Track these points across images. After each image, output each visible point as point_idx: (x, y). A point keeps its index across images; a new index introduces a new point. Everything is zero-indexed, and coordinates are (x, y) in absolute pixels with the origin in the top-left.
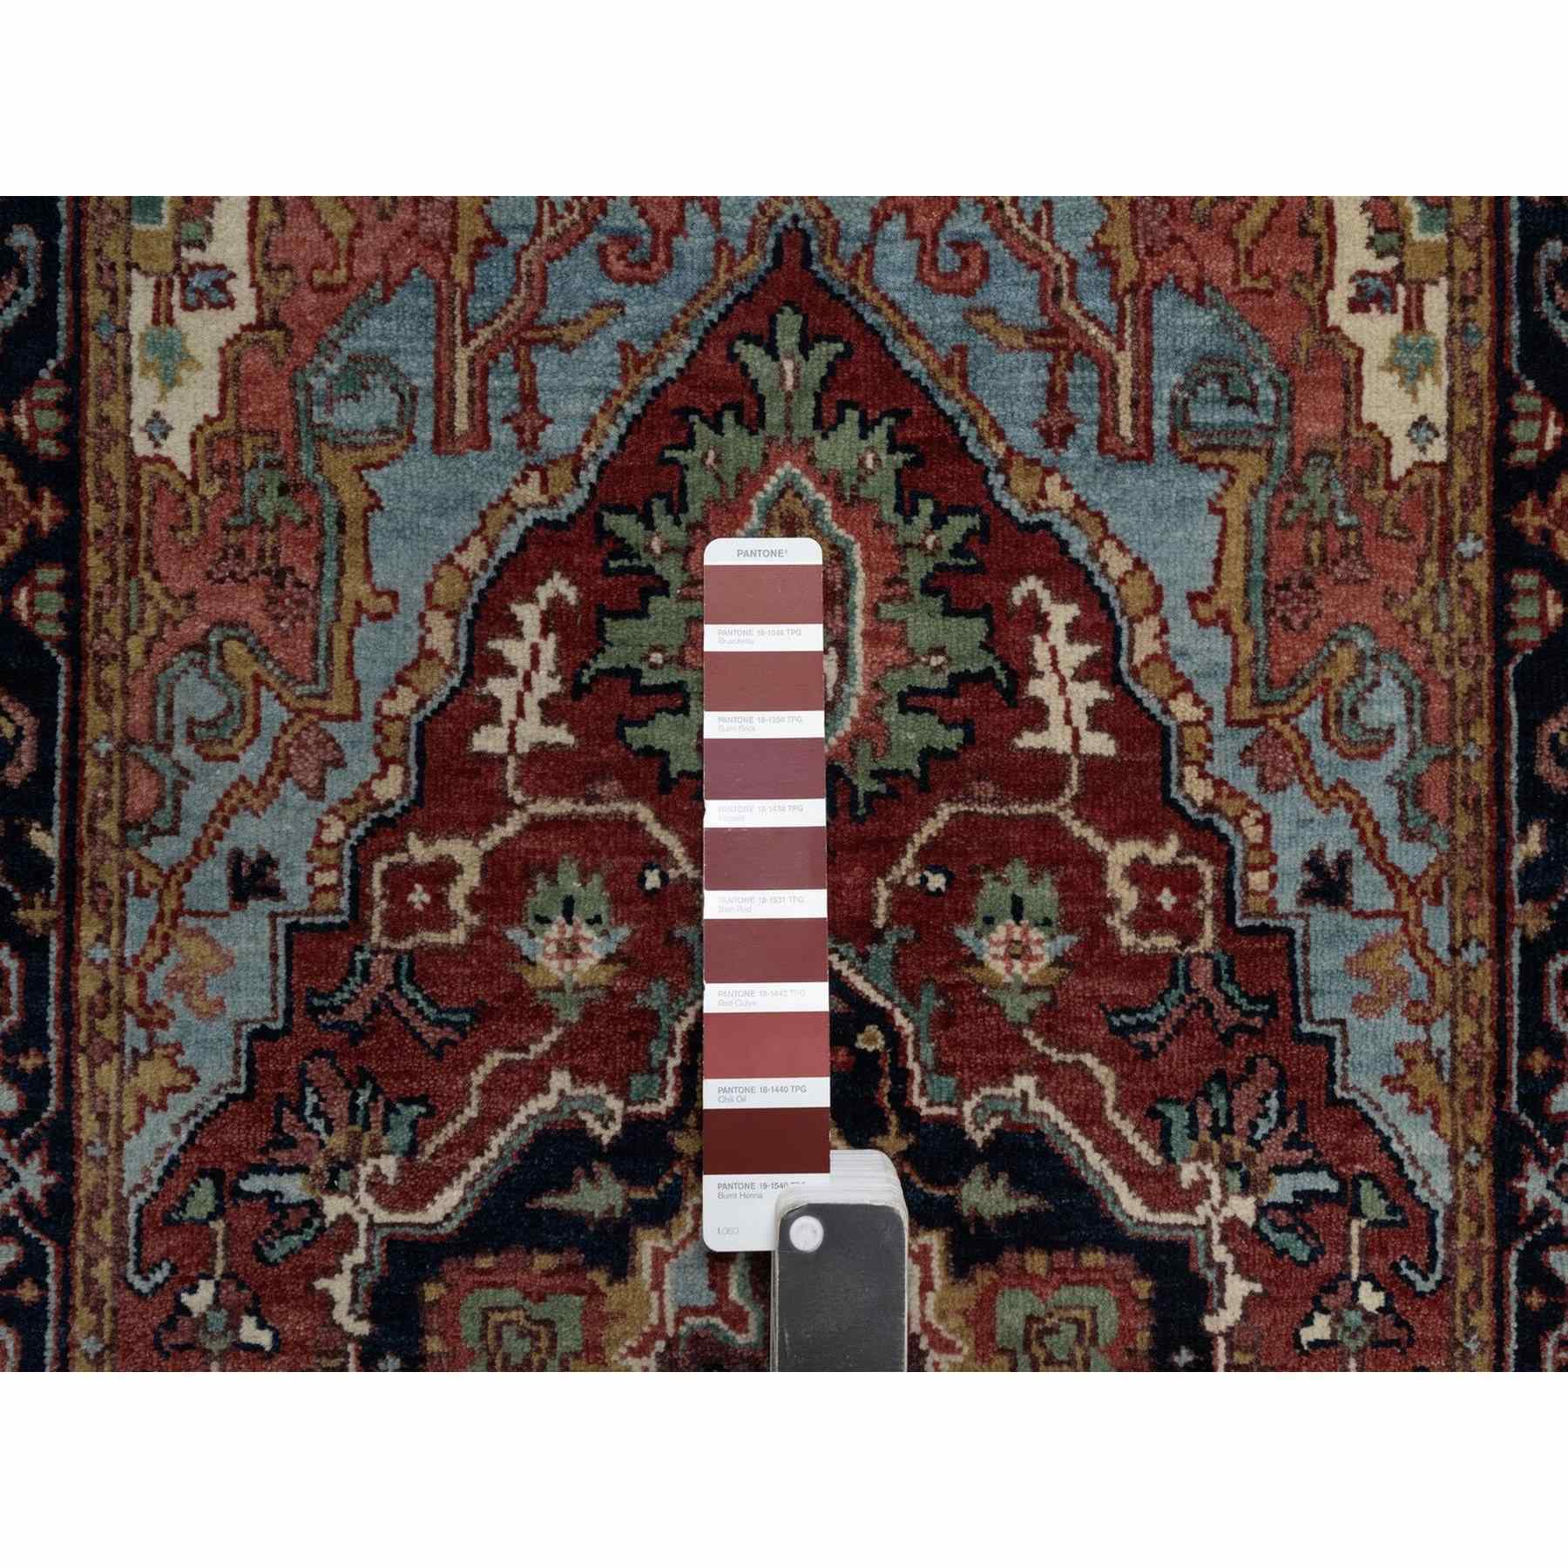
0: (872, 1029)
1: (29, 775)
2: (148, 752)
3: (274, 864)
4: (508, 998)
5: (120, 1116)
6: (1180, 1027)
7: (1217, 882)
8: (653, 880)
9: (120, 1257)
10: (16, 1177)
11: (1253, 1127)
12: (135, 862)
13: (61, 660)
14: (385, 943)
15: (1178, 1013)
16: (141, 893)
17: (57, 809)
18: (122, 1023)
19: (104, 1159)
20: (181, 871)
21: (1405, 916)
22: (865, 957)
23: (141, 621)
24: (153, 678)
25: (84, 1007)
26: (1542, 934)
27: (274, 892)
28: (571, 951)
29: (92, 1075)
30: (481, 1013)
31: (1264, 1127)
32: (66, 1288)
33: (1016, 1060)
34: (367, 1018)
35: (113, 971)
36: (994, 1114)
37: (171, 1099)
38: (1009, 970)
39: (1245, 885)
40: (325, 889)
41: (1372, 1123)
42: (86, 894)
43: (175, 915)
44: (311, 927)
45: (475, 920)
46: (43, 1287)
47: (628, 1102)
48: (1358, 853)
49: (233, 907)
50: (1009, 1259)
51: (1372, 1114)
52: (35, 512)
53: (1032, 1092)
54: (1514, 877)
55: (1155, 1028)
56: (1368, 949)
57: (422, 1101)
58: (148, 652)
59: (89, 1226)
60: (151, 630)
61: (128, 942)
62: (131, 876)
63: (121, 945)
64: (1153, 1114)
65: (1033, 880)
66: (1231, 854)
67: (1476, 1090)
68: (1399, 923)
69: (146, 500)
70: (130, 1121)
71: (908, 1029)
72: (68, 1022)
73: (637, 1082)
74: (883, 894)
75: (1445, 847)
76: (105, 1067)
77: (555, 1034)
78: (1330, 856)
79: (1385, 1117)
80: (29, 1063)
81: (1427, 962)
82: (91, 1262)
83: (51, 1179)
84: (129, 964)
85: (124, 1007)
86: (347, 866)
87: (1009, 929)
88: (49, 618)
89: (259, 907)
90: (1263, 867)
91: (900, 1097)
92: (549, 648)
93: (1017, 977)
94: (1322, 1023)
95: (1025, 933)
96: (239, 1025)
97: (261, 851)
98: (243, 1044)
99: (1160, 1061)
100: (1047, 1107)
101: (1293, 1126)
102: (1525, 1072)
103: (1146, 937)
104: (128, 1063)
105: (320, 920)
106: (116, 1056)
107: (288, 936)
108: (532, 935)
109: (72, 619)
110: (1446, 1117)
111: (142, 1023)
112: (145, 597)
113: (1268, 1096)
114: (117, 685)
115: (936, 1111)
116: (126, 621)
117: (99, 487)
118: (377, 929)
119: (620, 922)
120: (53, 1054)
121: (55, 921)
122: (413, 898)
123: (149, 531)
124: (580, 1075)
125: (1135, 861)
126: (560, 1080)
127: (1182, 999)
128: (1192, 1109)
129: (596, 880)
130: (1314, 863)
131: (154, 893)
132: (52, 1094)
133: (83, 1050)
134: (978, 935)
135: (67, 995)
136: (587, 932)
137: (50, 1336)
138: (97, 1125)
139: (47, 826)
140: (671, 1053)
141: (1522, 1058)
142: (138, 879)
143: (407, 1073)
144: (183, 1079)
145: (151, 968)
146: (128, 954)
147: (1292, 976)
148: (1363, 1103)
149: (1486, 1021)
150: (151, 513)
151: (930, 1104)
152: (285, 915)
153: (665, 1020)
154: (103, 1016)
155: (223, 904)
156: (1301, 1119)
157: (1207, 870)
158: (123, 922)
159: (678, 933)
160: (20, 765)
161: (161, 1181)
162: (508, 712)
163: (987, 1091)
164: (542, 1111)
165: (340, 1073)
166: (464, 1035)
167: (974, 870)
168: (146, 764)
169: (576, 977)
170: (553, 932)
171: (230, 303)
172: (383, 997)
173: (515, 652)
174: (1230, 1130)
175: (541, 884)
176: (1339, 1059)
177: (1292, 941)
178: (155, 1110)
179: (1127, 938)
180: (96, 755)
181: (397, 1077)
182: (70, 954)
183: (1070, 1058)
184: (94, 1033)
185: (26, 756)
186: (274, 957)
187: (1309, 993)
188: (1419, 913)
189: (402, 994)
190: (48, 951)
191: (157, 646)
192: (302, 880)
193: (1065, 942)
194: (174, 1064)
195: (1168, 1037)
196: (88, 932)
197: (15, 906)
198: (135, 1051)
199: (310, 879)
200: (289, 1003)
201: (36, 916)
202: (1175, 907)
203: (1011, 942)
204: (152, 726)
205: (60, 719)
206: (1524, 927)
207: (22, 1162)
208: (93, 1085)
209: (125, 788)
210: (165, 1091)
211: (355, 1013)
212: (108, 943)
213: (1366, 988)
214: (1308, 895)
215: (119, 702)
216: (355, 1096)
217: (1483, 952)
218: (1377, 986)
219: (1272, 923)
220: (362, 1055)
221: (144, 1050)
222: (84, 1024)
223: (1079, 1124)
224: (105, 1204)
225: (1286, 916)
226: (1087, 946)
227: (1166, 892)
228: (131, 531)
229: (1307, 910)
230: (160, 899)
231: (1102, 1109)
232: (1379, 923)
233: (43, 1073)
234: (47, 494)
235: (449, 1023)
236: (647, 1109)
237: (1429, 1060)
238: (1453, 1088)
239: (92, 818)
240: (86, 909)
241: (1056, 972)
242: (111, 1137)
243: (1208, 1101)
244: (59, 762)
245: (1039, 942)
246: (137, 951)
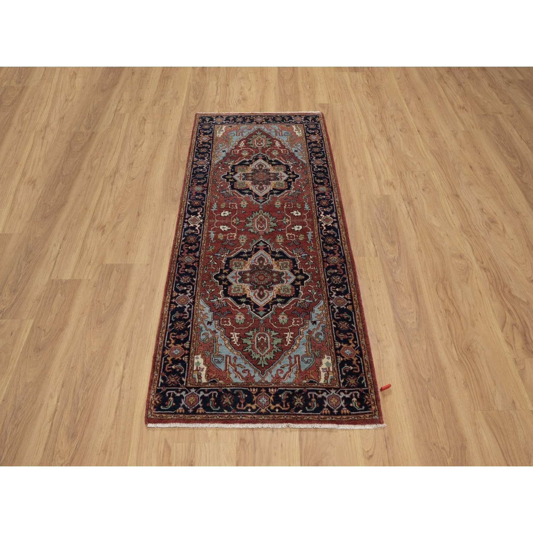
0: (254, 311)
1: (336, 331)
2: (326, 333)
4: (289, 314)
8: (275, 323)
10: (333, 302)
13: (335, 340)
16: (325, 322)
19: (325, 303)
20: (321, 324)
22: (255, 317)
24: (326, 339)
27: (312, 322)
28: (283, 318)
31: (217, 305)
37: (320, 307)
38: (241, 316)
42: (330, 322)
43: (321, 320)
45: (292, 319)
49: (316, 321)
50: (241, 296)
53: (239, 307)
57: (296, 307)
60: (327, 342)
64: (227, 305)
65: (238, 323)
66: (219, 325)
70: (323, 305)
71: (250, 311)
74: (253, 322)
77: (284, 311)
84: (325, 317)
86: (305, 324)
88: (337, 343)
91: (251, 306)
92: (287, 340)
95: (239, 319)
96: (314, 312)
97: (314, 325)
101: (214, 305)
103: (227, 319)
105: (307, 320)
107: (310, 318)
108: (287, 319)
109: (334, 343)
111: (323, 313)
112: (327, 345)
114: (329, 338)
115: (248, 305)
117: (333, 353)
118: (302, 319)
119: (278, 320)
122: (298, 321)
124: (281, 308)
125: (228, 324)
126: (284, 308)
128: (224, 306)
129: (281, 323)
134: (244, 319)
135: (330, 315)
139: (334, 327)
150: (328, 352)
153: (274, 312)
154: (327, 313)
159: (273, 319)
161: (320, 301)
162: (290, 335)
163: (243, 307)
164: (285, 305)
166: (292, 311)
167: (244, 324)
169: (282, 315)
171: (322, 369)
173: (290, 340)
174: (220, 304)
175: (286, 323)
177: (213, 319)
180: (331, 333)
181: (299, 308)
183: (235, 310)
187: (212, 315)
189: (299, 314)
190: (332, 318)
192: (309, 323)
196: (329, 319)
197: (336, 321)
198: (323, 310)
200: (310, 314)
205: (334, 335)
208: (327, 308)
209: (327, 330)
216: (303, 307)
223: (235, 305)
226: (233, 318)
227: (225, 322)
228: (330, 350)
231: (232, 306)
233: (331, 309)
234: (339, 353)
236: (275, 305)
239: (330, 328)
241: (236, 316)
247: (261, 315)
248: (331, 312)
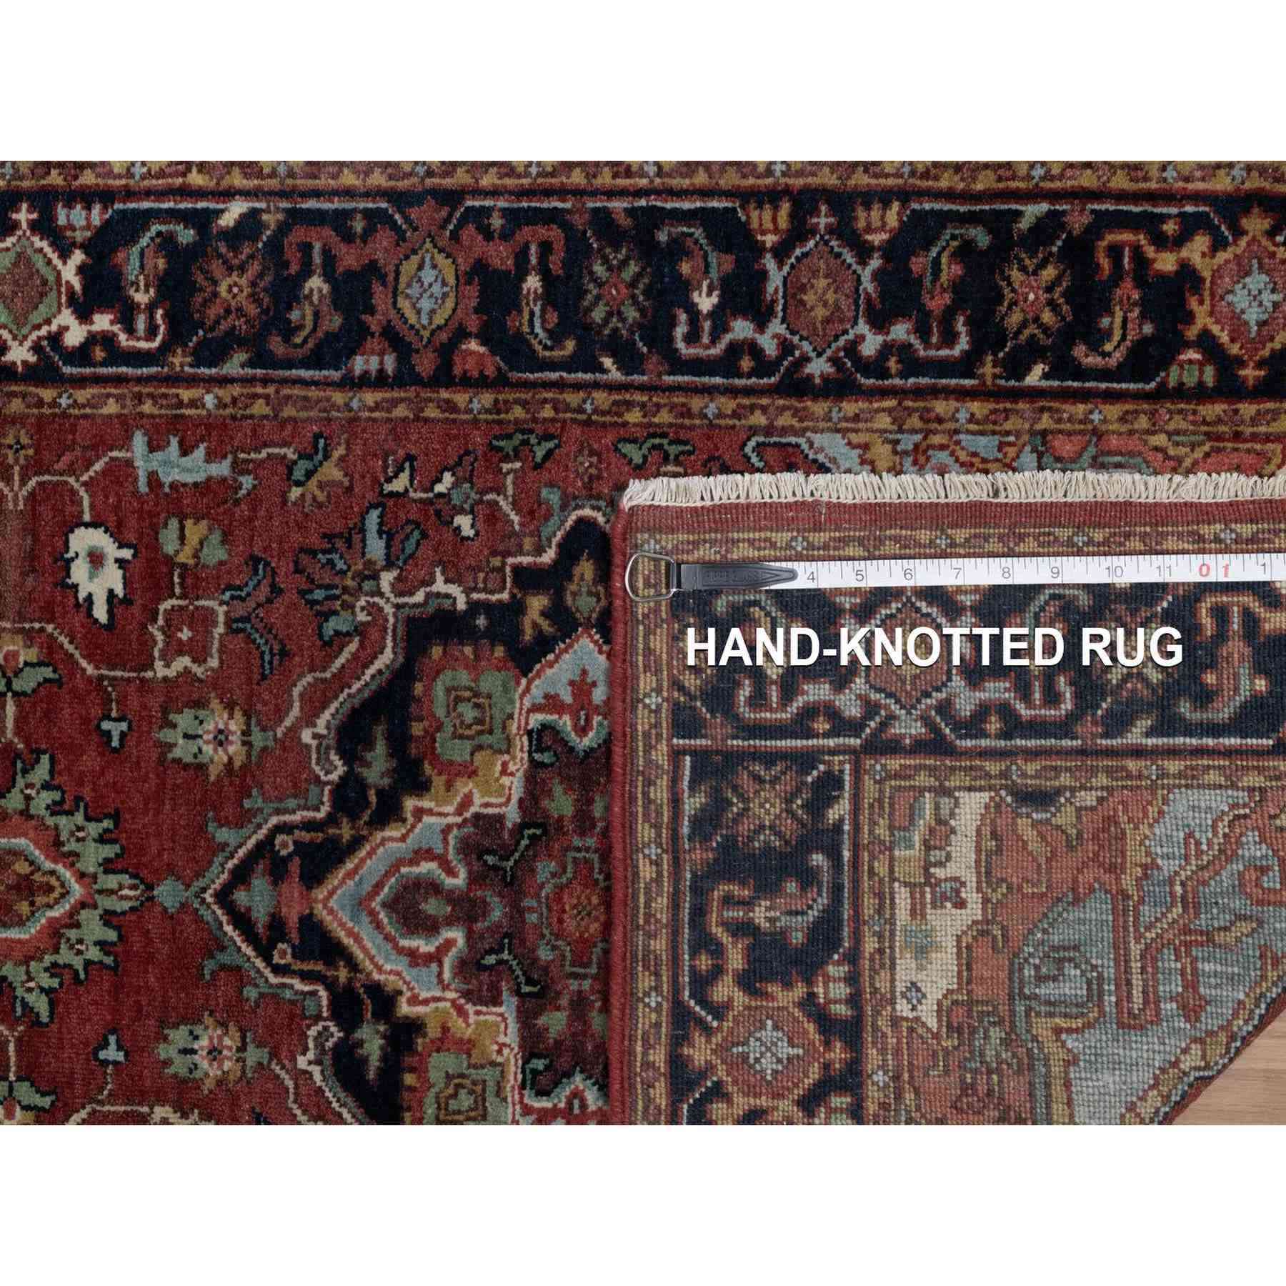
1: (1080, 363)
2: (1092, 450)
5: (856, 431)
9: (769, 430)
10: (819, 355)
12: (1021, 442)
13: (1153, 385)
16: (1001, 446)
17: (1056, 383)
18: (916, 432)
19: (830, 420)
23: (1177, 444)
24: (1140, 454)
25: (928, 405)
29: (884, 410)
32: (748, 391)
35: (951, 425)
42: (1001, 406)
46: (749, 376)
52: (1252, 364)
58: (1156, 449)
59: (788, 408)
60: (1171, 452)
61: (970, 437)
62: (1012, 439)
63: (968, 432)
69: (1258, 447)
70: (855, 438)
72: (918, 393)
76: (888, 420)
80: (892, 364)
82: (764, 409)
83: (817, 381)
84: (955, 438)
85: (927, 433)
88: (1180, 375)
104: (891, 437)
106: (895, 427)
109: (1180, 393)
111: (916, 446)
112: (1193, 446)
114: (1136, 426)
116: (1177, 432)
117: (1268, 411)
120: (897, 381)
121: (984, 384)
123: (1236, 450)
131: (1000, 456)
132: (872, 381)
133: (900, 404)
135: (935, 392)
137: (718, 380)
138: (851, 414)
139: (1046, 376)
142: (1010, 444)
145: (952, 454)
146: (962, 437)
150: (1248, 451)
154: (921, 418)
158: (982, 433)
160: (1087, 356)
161: (815, 461)
168: (1084, 449)
178: (860, 456)
180: (1091, 412)
182: (963, 394)
184: (910, 411)
185: (1090, 360)
190: (965, 378)
191: (1160, 456)
196: (978, 408)
197: (995, 354)
198: (897, 442)
201: (988, 369)
204: (1110, 453)
205: (1115, 385)
207: (829, 359)
208: (878, 411)
209: (1069, 434)
212: (970, 421)
215: (1124, 428)
221: (899, 448)
222: (916, 405)
224: (801, 420)
228: (1237, 436)
230: (997, 460)
233: (885, 374)
234: (1263, 373)
239: (1050, 409)
240: (992, 406)
242: (844, 425)
244: (1087, 385)
246: (963, 444)
248: (911, 380)
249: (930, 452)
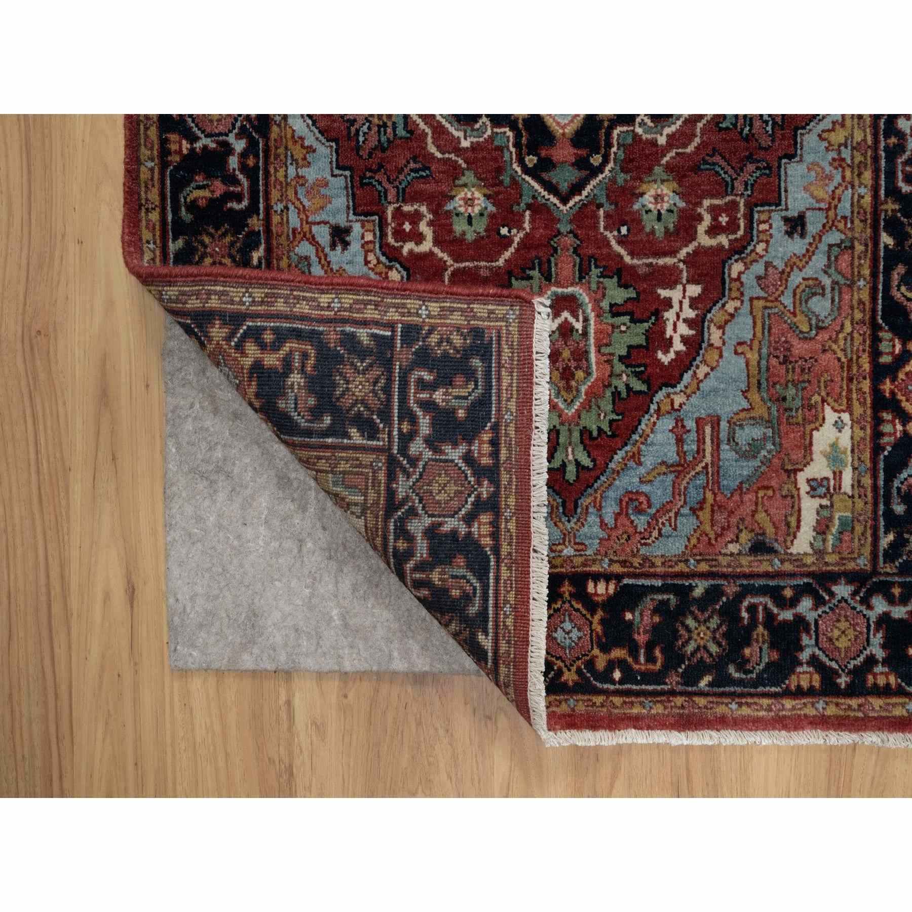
0: (530, 165)
1: (893, 269)
2: (842, 281)
3: (787, 232)
4: (684, 176)
6: (400, 171)
7: (386, 235)
8: (624, 230)
11: (369, 128)
12: (847, 232)
13: (880, 321)
14: (738, 199)
15: (401, 177)
16: (845, 218)
17: (882, 254)
18: (852, 159)
20: (827, 228)
21: (307, 223)
22: (534, 197)
23: (846, 340)
24: (840, 315)
25: (869, 166)
26: (251, 217)
27: (786, 220)
28: (658, 198)
29: (865, 136)
30: (696, 169)
31: (365, 128)
33: (469, 154)
34: (745, 165)
35: (856, 183)
36: (478, 130)
37: (830, 126)
38: (473, 194)
39: (375, 234)
40: (764, 222)
41: (320, 132)
42: (869, 216)
43: (828, 209)
44: (770, 205)
45: (699, 210)
47: (633, 131)
48: (327, 250)
49: (804, 213)
51: (319, 136)
52: (893, 387)
53: (462, 140)
54: (263, 241)
55: (412, 170)
56: (322, 208)
57: (721, 129)
58: (842, 326)
60: (841, 336)
61: (850, 196)
62: (849, 225)
63: (853, 194)
64: (411, 132)
65: (464, 233)
66: (381, 248)
67: (277, 148)
68: (310, 220)
69: (844, 393)
71: (515, 166)
72: (876, 159)
73: (629, 140)
74: (527, 226)
75: (292, 254)
76: (859, 140)
77: (664, 161)
78: (339, 248)
79: (314, 134)
80: (893, 140)
81: (297, 203)
84: (849, 186)
85: (851, 167)
86: (755, 232)
87: (473, 211)
88: (886, 340)
89: (793, 213)
90: (367, 243)
91: (518, 136)
92: (669, 332)
93: (469, 190)
94: (341, 175)
95: (466, 210)
96: (801, 161)
97: (792, 238)
98: (799, 152)
99: (408, 156)
100: (456, 134)
101: (353, 129)
102: (257, 156)
103: (416, 210)
104: (849, 142)
105: (766, 208)
106: (855, 145)
107: (780, 201)
108: (675, 204)
109: (876, 340)
110: (289, 136)
111: (844, 160)
112: (844, 350)
113: (363, 142)
114: (856, 311)
115: (503, 130)
116: (852, 339)
117: (865, 399)
118: (742, 204)
119: (638, 211)
120: (882, 144)
121: (882, 204)
122: (727, 219)
123: (842, 379)
124: (654, 143)
125: (421, 243)
126: (662, 140)
127: (400, 184)
128: (395, 135)
129: (648, 229)
130: (346, 245)
131: (839, 218)
132: (882, 126)
133: (869, 147)
134: (486, 208)
135: (876, 172)
136: (651, 206)
139: (886, 247)
140: (615, 154)
141: (258, 162)
142: (846, 224)
143: (728, 141)
144: (825, 135)
145: (840, 185)
146: (850, 190)
147: (354, 195)
148: (324, 140)
149: (273, 178)
150: (841, 387)
151: (505, 133)
152: (782, 210)
153: (618, 168)
154: (861, 162)
155: (809, 214)
156: (349, 133)
157: (391, 240)
158: (852, 205)
159: (613, 207)
160: (898, 274)
162: (686, 303)
163: (481, 140)
164: (669, 126)
165: (757, 140)
166: (703, 159)
167: (488, 237)
168: (843, 276)
169: (656, 186)
170: (666, 206)
171: (808, 481)
172: (739, 175)
173: (683, 329)
174: (379, 126)
175: (671, 226)
176: (334, 160)
177: (354, 210)
178: (837, 121)
179: (424, 209)
180: (865, 279)
181: (732, 140)
182: (875, 190)
183: (447, 156)
184: (864, 155)
185: (895, 277)
186: (786, 191)
187: (346, 188)
188: (302, 224)
189: (730, 176)
190: (885, 191)
191: (838, 328)
192: (774, 226)
193: (449, 207)
194: (829, 142)
195: (406, 166)
196: (868, 199)
197: (900, 210)
198: (846, 147)
199: (771, 227)
200: (779, 170)
201: (891, 206)
202: (403, 224)
203: (472, 206)
204: (840, 293)
205: (881, 295)
206: (258, 220)
208: (864, 131)
209: (852, 264)
210: (833, 130)
211: (751, 167)
212: (859, 195)
213: (323, 191)
214: (348, 231)
215: (855, 303)
216: (750, 130)
217: (275, 208)
218: (318, 191)
219: (363, 218)
220: (747, 149)
221: (842, 148)
222: (869, 159)
223: (443, 127)
225: (357, 221)
226: (440, 206)
227: (407, 230)
228: (850, 380)
229: (348, 224)
230: (836, 215)
231: (433, 133)
232: (318, 219)
233: (887, 136)
234: (888, 395)
235: (709, 164)
236: (625, 129)
237: (296, 160)
238: (286, 148)
239: (867, 251)
240: (869, 210)
241: (453, 193)
243: (388, 139)
244: (881, 276)
245: (460, 206)
246: (846, 192)
247: (564, 187)
248: (883, 154)
249: (840, 169)
